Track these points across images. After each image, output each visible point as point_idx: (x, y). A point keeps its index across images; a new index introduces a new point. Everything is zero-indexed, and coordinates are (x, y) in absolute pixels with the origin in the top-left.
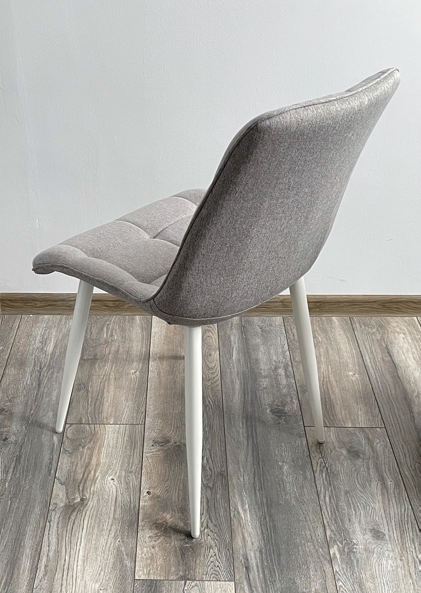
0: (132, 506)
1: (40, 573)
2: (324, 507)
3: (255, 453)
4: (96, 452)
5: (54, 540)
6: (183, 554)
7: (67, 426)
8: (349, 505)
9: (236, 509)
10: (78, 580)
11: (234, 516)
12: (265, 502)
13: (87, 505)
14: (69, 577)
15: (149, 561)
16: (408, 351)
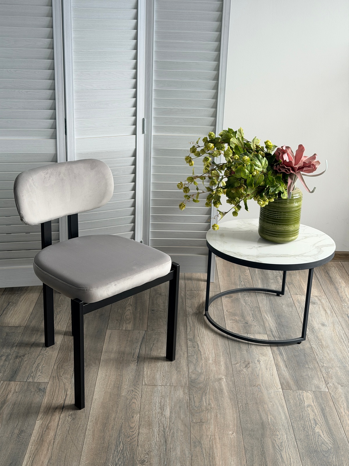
0: (221, 314)
1: (189, 330)
2: (301, 317)
3: (270, 302)
4: (201, 299)
5: (191, 322)
6: (245, 327)
7: (186, 291)
8: (311, 317)
9: (264, 316)
10: (204, 333)
11: (264, 318)
12: (276, 315)
13: (202, 314)
14: (200, 332)
15: (232, 329)
16: (336, 273)
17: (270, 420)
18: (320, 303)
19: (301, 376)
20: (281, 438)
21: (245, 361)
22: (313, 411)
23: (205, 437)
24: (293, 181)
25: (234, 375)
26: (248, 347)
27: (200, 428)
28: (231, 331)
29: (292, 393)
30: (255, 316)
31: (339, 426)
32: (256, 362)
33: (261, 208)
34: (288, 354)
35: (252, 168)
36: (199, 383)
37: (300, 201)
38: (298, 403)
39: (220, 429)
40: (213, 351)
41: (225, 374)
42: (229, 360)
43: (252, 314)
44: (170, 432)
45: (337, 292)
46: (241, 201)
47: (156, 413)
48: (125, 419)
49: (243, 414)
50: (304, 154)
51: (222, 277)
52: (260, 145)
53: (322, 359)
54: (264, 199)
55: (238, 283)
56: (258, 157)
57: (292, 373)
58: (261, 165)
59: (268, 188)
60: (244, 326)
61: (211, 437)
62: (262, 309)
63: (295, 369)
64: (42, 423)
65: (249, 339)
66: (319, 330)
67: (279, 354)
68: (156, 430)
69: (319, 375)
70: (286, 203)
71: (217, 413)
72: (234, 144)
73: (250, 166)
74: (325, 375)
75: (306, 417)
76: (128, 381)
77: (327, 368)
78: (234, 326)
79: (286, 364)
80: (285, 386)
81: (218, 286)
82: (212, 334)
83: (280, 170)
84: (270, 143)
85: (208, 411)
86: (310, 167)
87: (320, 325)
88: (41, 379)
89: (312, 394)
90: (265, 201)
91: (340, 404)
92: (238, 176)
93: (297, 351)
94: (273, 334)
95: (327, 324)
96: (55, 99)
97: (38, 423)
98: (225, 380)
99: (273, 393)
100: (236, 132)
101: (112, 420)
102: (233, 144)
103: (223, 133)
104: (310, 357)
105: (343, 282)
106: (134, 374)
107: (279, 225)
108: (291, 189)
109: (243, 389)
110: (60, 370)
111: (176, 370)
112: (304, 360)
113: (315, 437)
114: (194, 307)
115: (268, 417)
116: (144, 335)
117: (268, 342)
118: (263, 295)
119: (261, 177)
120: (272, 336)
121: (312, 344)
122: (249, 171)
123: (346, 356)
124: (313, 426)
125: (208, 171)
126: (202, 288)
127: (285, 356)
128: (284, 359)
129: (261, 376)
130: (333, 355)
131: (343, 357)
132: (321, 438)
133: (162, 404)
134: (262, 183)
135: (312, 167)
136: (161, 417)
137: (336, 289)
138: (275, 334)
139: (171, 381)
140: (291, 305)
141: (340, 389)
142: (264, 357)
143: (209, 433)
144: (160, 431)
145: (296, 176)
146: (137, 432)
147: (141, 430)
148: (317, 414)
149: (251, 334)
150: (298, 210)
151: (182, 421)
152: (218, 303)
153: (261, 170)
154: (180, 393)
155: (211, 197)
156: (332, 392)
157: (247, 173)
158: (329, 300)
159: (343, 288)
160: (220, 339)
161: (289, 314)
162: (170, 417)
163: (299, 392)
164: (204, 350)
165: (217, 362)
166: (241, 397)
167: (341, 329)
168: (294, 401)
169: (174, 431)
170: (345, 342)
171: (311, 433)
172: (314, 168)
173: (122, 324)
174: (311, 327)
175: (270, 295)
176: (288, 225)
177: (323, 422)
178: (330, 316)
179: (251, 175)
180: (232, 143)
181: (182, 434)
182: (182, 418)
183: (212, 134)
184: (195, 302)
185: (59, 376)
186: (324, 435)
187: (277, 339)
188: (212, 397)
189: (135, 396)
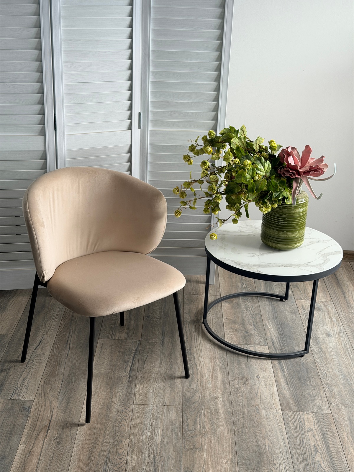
17: (267, 447)
18: (326, 309)
19: (303, 394)
20: (279, 468)
21: (243, 377)
22: (314, 436)
23: (197, 466)
24: (298, 185)
25: (231, 393)
26: (248, 360)
27: (192, 455)
28: (229, 342)
29: (292, 415)
30: (256, 324)
31: (341, 454)
32: (255, 378)
33: (263, 214)
34: (290, 369)
35: (254, 172)
36: (194, 403)
37: (306, 206)
38: (299, 427)
39: (214, 457)
40: (210, 365)
41: (222, 392)
42: (227, 376)
43: (253, 322)
44: (160, 460)
45: (344, 297)
46: (241, 207)
47: (146, 437)
48: (113, 445)
49: (239, 439)
50: (311, 156)
51: (223, 278)
52: (263, 145)
53: (326, 374)
54: (267, 205)
55: (240, 286)
56: (260, 160)
57: (293, 392)
58: (263, 169)
59: (272, 194)
60: (244, 336)
61: (204, 467)
62: (264, 316)
63: (296, 387)
64: (25, 448)
65: (249, 352)
66: (323, 341)
67: (280, 369)
68: (145, 456)
69: (322, 394)
70: (291, 208)
71: (211, 437)
72: (236, 144)
73: (251, 171)
74: (328, 394)
75: (306, 442)
76: (118, 399)
77: (330, 386)
78: (233, 335)
79: (287, 381)
80: (285, 407)
81: (218, 289)
82: (210, 345)
83: (284, 174)
84: (275, 144)
85: (202, 435)
86: (317, 172)
87: (325, 335)
88: (26, 396)
89: (313, 416)
90: (268, 207)
91: (343, 428)
92: (238, 181)
93: (299, 365)
94: (275, 345)
95: (332, 335)
96: (43, 93)
97: (21, 448)
98: (221, 399)
99: (272, 415)
100: (238, 131)
101: (99, 444)
102: (234, 145)
103: (223, 131)
104: (313, 372)
105: (351, 285)
106: (125, 391)
107: (283, 231)
108: (297, 193)
109: (241, 410)
110: (47, 387)
111: (170, 387)
112: (306, 376)
113: (315, 466)
114: (192, 313)
115: (265, 443)
116: (138, 345)
117: (268, 355)
118: (265, 299)
119: (263, 182)
120: (273, 348)
121: (316, 358)
122: (251, 175)
123: (351, 371)
124: (313, 454)
125: (206, 175)
126: (201, 292)
127: (286, 372)
128: (286, 374)
129: (260, 395)
130: (337, 370)
131: (348, 373)
132: (321, 468)
133: (153, 426)
134: (265, 188)
135: (319, 171)
136: (152, 442)
137: (344, 293)
138: (277, 345)
139: (164, 400)
140: (295, 312)
141: (344, 411)
142: (264, 373)
143: (202, 462)
144: (149, 459)
145: (301, 180)
146: (125, 460)
147: (129, 457)
148: (318, 439)
149: (251, 345)
150: (303, 215)
151: (174, 447)
152: (217, 308)
153: (264, 174)
154: (173, 415)
155: (210, 203)
156: (335, 414)
157: (249, 178)
158: (336, 306)
159: (351, 292)
160: (218, 351)
161: (292, 322)
162: (162, 442)
163: (300, 413)
164: (200, 364)
165: (213, 378)
166: (238, 419)
167: (347, 340)
168: (294, 424)
169: (164, 459)
170: (351, 355)
171: (311, 463)
172: (321, 172)
173: (115, 333)
174: (315, 337)
175: (272, 300)
176: (292, 231)
177: (324, 449)
178: (336, 325)
179: (253, 180)
180: (233, 143)
181: (173, 462)
182: (174, 443)
183: (212, 133)
184: (193, 308)
185: (45, 392)
186: (325, 464)
187: (279, 352)
188: (207, 419)
189: (124, 417)
